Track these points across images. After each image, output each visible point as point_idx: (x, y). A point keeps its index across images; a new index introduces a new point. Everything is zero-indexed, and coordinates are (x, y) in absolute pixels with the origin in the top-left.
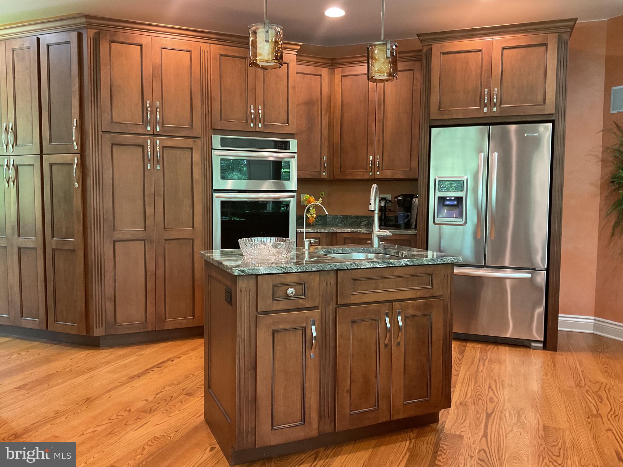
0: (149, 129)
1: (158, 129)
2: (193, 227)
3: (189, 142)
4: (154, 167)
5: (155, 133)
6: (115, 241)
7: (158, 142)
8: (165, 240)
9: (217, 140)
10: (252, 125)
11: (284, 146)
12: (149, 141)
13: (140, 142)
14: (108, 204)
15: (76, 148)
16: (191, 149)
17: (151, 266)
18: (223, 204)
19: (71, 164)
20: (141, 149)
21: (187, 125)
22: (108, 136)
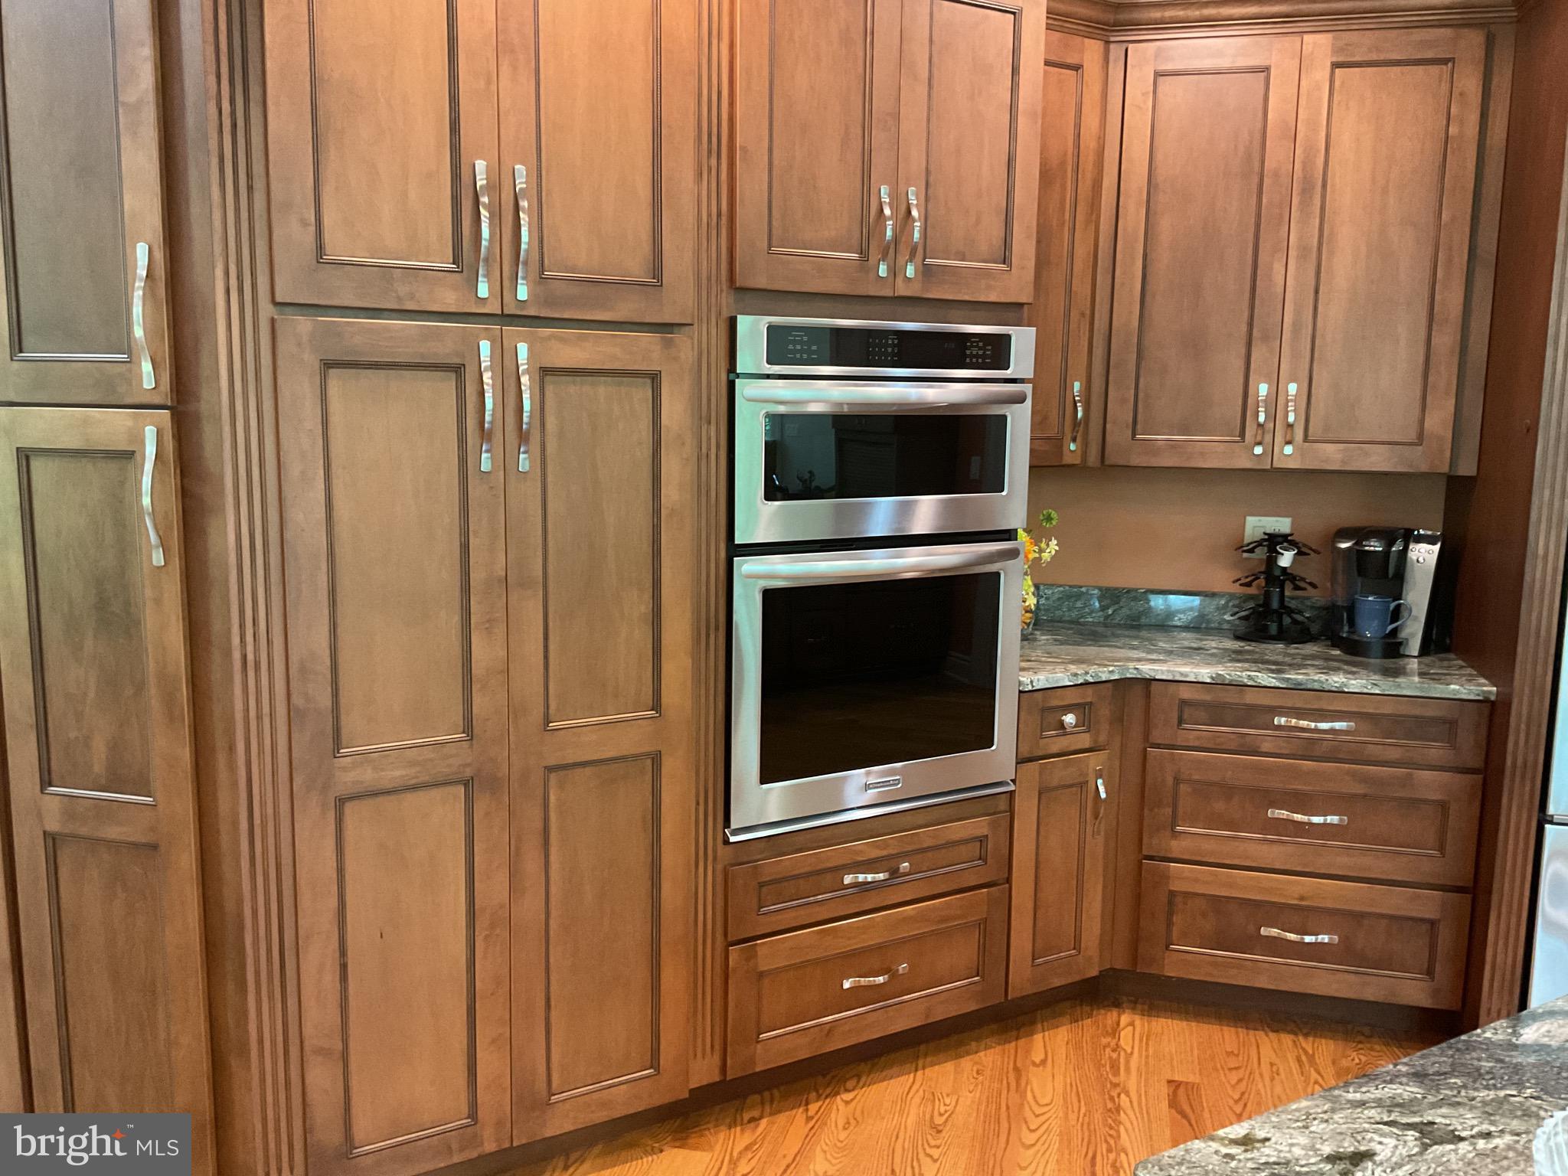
0: (483, 290)
1: (523, 293)
2: (657, 706)
3: (644, 349)
4: (506, 465)
5: (510, 309)
6: (341, 802)
7: (523, 350)
8: (550, 769)
9: (752, 330)
10: (883, 270)
11: (995, 352)
12: (485, 347)
13: (444, 350)
14: (312, 638)
15: (148, 383)
16: (655, 378)
17: (494, 889)
18: (775, 601)
19: (128, 456)
20: (447, 385)
21: (636, 266)
22: (303, 324)
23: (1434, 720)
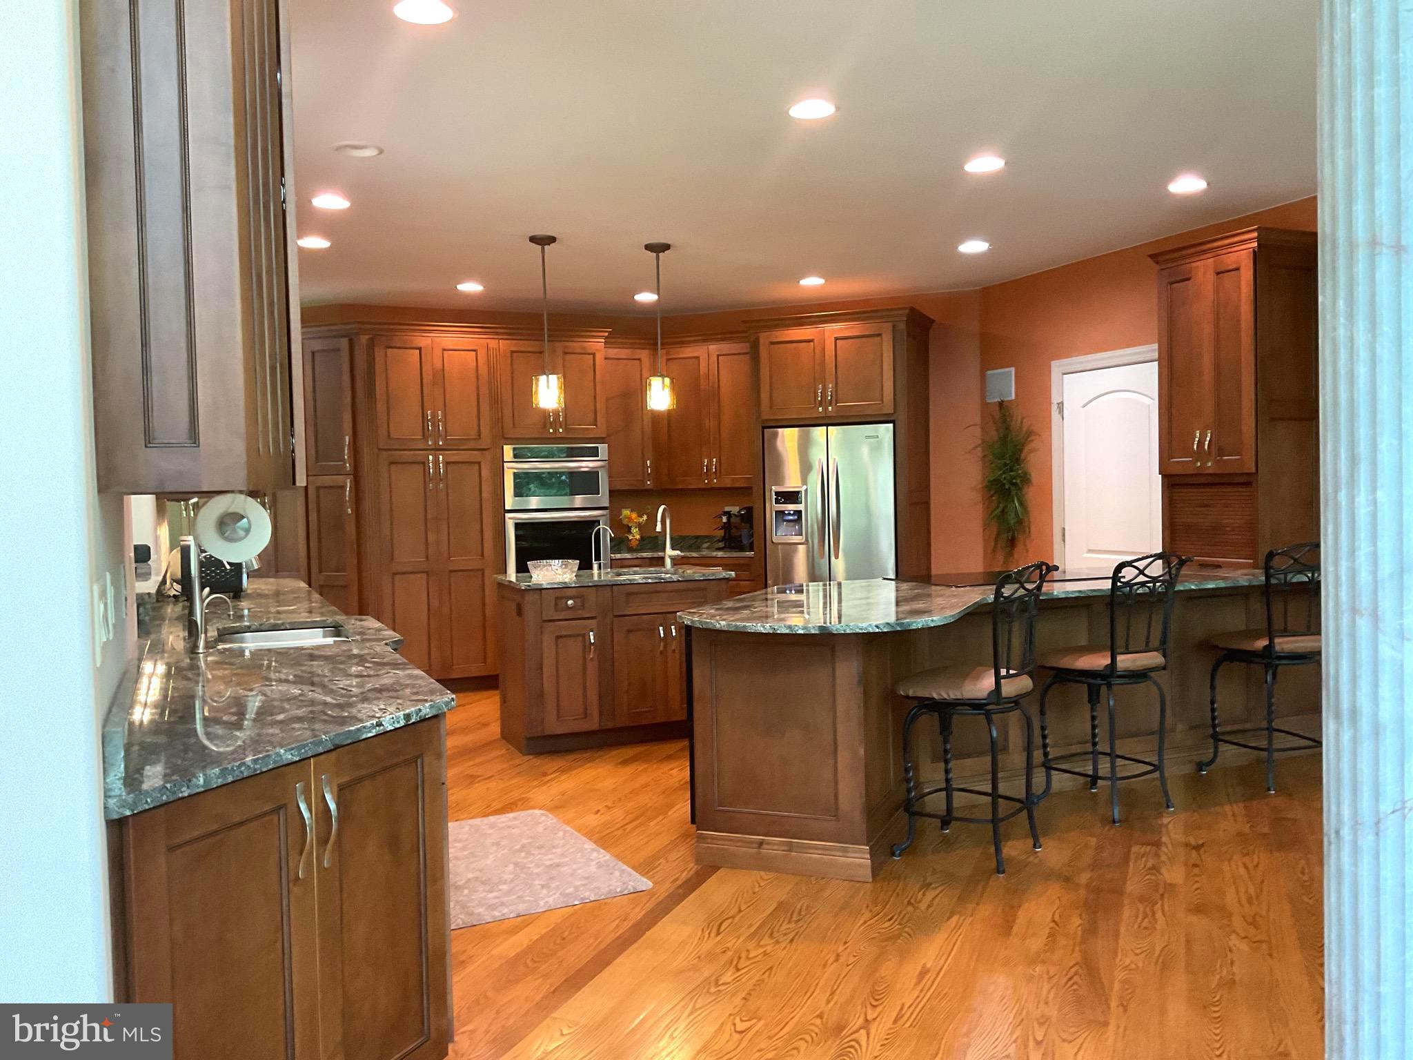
0: (430, 443)
1: (441, 443)
2: (482, 555)
3: (476, 456)
4: (436, 487)
5: (437, 447)
6: (395, 574)
7: (441, 457)
8: (451, 571)
9: (508, 451)
10: (551, 431)
11: (594, 452)
12: (431, 458)
13: (420, 459)
14: (386, 532)
15: (348, 469)
16: (479, 463)
17: (435, 603)
18: (518, 526)
19: (343, 487)
20: (422, 465)
21: (473, 434)
22: (384, 453)
23: (743, 565)
